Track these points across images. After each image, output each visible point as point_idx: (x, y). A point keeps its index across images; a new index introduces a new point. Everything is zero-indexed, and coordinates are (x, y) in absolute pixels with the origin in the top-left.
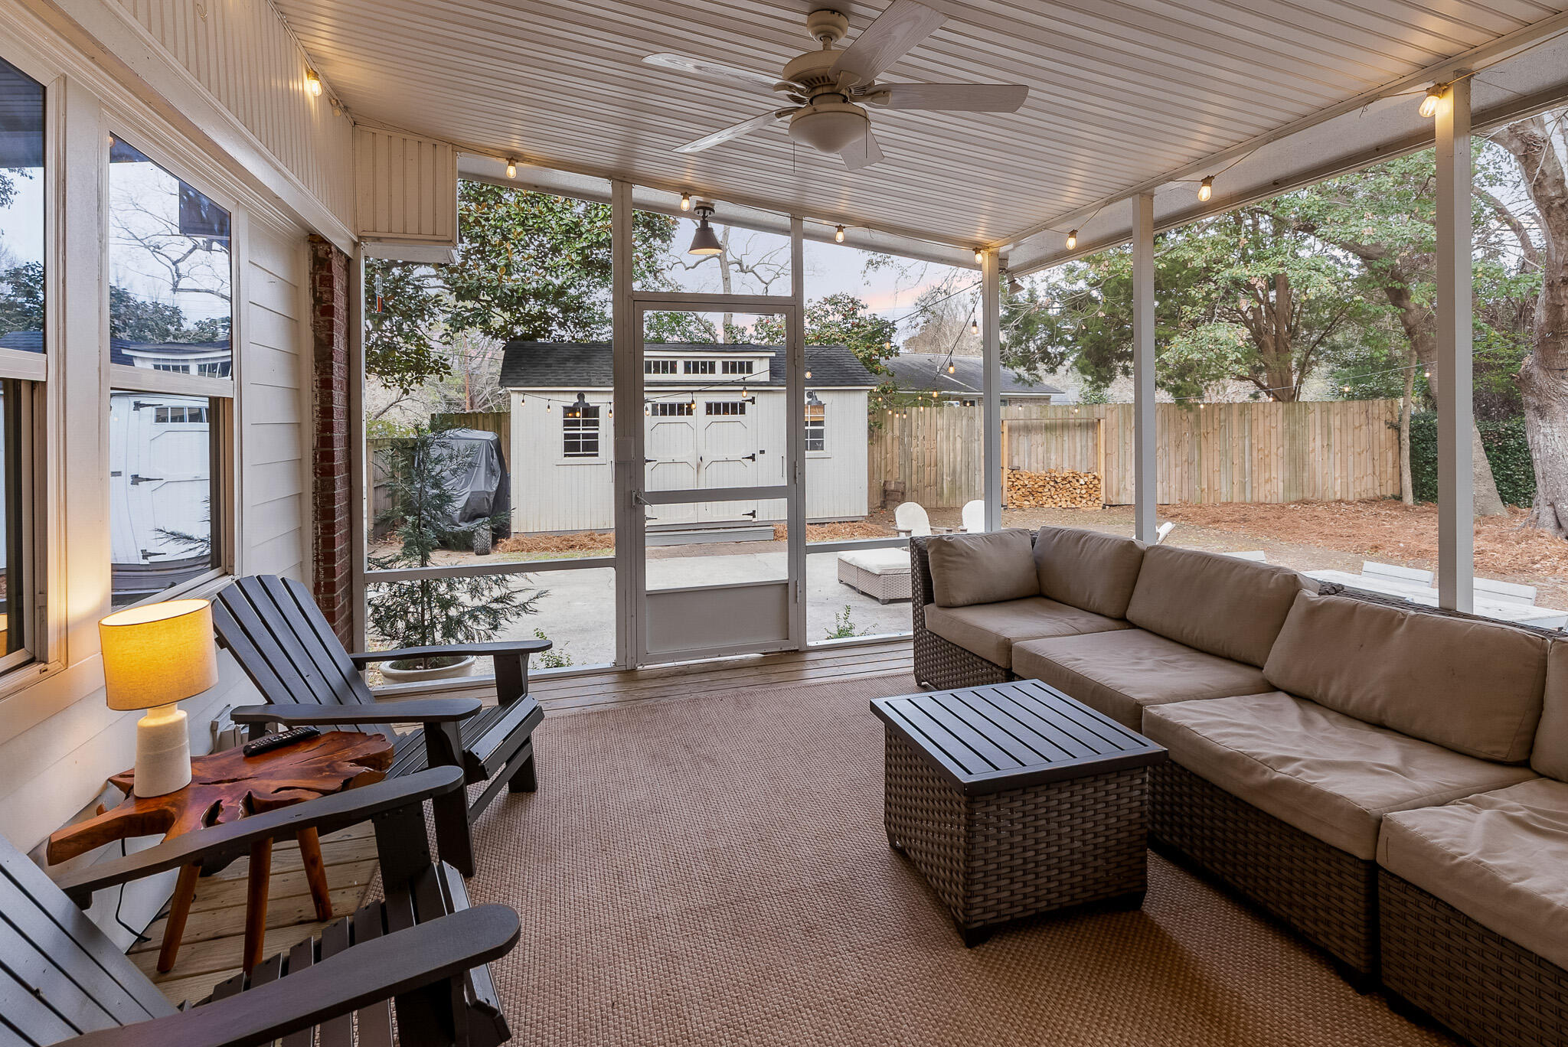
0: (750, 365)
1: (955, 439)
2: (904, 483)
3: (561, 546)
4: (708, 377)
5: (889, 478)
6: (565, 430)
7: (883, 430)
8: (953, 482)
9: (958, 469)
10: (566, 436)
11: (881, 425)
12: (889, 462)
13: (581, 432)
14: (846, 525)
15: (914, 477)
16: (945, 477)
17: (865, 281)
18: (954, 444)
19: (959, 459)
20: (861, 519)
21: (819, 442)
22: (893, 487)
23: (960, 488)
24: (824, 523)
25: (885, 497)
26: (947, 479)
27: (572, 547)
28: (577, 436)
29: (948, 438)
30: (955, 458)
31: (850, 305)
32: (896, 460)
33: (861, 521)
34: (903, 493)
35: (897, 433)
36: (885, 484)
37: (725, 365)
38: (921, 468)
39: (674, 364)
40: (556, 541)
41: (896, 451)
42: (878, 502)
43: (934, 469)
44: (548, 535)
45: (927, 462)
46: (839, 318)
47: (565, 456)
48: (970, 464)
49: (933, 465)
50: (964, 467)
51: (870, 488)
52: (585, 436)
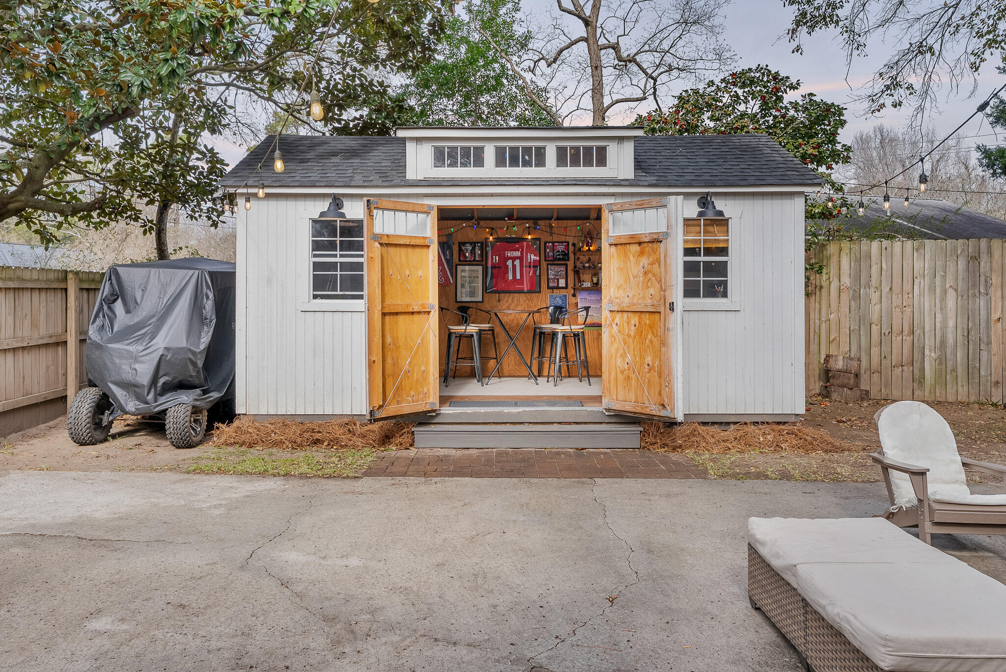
0: (602, 151)
1: (945, 292)
2: (859, 360)
3: (299, 440)
4: (532, 172)
5: (833, 352)
6: (315, 256)
7: (824, 277)
8: (942, 360)
9: (950, 341)
10: (317, 266)
11: (821, 268)
12: (833, 327)
13: (338, 260)
14: (766, 429)
15: (875, 351)
16: (927, 352)
17: (794, 45)
18: (943, 299)
19: (951, 323)
20: (793, 419)
21: (720, 283)
22: (840, 365)
23: (954, 370)
24: (728, 424)
25: (828, 380)
26: (930, 355)
27: (317, 442)
28: (332, 266)
29: (932, 289)
30: (945, 321)
31: (771, 85)
32: (845, 324)
33: (794, 424)
34: (857, 376)
35: (846, 281)
36: (827, 360)
37: (561, 152)
38: (886, 336)
39: (479, 151)
40: (293, 431)
41: (845, 308)
42: (817, 387)
43: (909, 339)
44: (285, 420)
45: (896, 328)
46: (754, 106)
47: (315, 297)
48: (972, 333)
49: (906, 332)
50: (960, 338)
51: (807, 365)
52: (344, 266)
